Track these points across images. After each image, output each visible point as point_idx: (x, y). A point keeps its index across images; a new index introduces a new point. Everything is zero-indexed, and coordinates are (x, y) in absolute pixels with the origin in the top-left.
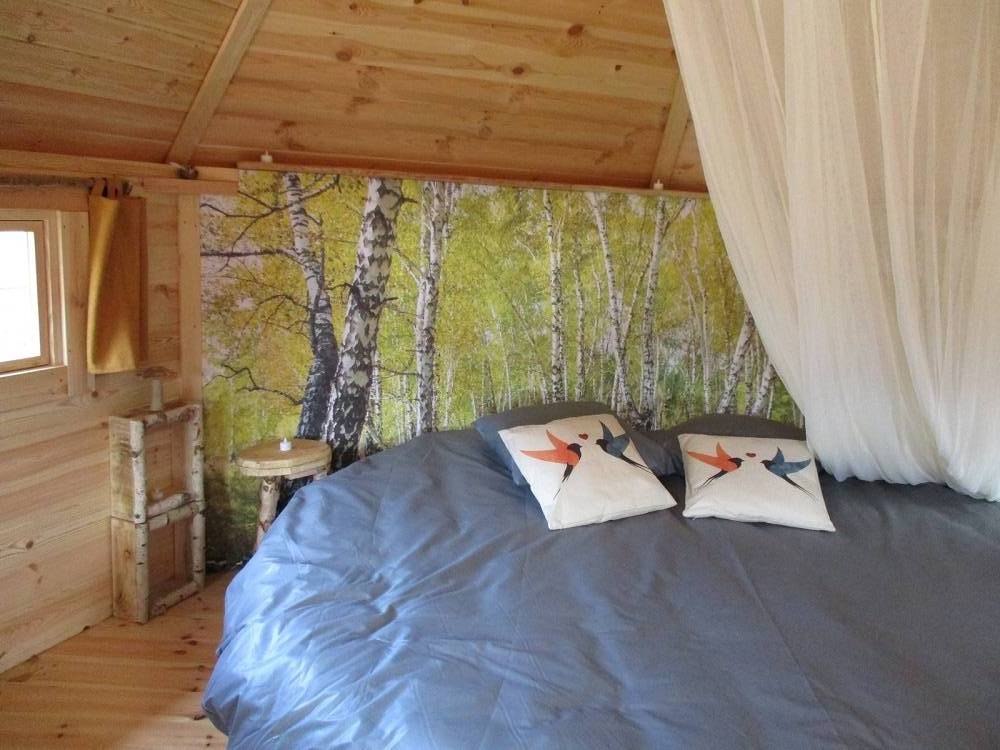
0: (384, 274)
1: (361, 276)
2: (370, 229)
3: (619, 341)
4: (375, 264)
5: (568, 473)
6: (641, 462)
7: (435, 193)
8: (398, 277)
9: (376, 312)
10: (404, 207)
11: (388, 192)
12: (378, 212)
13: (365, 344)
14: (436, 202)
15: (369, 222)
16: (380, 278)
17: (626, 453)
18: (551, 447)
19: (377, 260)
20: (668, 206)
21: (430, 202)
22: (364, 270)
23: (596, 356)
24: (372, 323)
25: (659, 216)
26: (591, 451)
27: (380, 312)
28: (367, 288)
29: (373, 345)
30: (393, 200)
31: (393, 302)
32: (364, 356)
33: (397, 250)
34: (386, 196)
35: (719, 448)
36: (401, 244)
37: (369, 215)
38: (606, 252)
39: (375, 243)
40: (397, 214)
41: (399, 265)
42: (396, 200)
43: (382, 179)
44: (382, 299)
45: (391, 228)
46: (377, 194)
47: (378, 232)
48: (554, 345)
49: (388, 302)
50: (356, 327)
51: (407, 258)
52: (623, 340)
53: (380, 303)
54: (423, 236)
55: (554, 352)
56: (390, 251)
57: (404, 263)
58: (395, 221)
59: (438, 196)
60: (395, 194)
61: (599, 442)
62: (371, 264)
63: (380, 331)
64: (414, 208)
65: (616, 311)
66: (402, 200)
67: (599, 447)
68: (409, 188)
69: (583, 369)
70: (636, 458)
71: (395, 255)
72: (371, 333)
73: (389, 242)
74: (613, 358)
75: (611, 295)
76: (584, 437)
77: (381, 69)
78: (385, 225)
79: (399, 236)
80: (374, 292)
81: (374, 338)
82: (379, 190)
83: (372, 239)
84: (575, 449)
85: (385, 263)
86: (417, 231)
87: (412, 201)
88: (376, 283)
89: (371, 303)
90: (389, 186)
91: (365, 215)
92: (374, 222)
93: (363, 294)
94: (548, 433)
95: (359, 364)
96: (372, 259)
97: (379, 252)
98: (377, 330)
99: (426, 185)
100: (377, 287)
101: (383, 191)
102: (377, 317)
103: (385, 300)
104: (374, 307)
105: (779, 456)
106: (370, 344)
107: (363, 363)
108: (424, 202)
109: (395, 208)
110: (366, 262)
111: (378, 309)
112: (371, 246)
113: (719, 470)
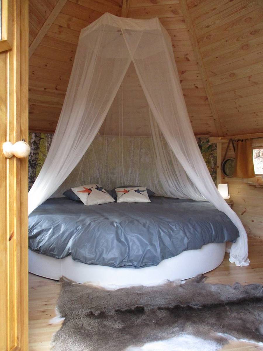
0: (37, 157)
1: (31, 158)
2: (33, 146)
3: (99, 174)
4: (34, 155)
5: (89, 194)
6: (106, 192)
7: (49, 137)
8: (41, 158)
9: (35, 167)
10: (41, 140)
11: (37, 136)
12: (35, 141)
13: (33, 176)
14: (50, 139)
15: (33, 144)
16: (36, 158)
17: (102, 190)
18: (85, 190)
19: (35, 154)
20: (109, 139)
21: (48, 139)
22: (32, 156)
23: (94, 178)
24: (34, 170)
25: (107, 142)
26: (94, 190)
27: (36, 167)
28: (33, 161)
29: (35, 176)
30: (38, 138)
31: (40, 165)
32: (32, 179)
33: (40, 151)
34: (37, 138)
35: (124, 189)
36: (41, 150)
37: (33, 142)
38: (94, 151)
39: (34, 149)
40: (40, 142)
41: (41, 155)
42: (39, 138)
43: (36, 133)
44: (37, 163)
45: (38, 145)
46: (34, 137)
47: (35, 146)
48: (83, 176)
49: (38, 165)
50: (30, 171)
51: (43, 154)
52: (100, 173)
53: (36, 165)
54: (47, 147)
55: (83, 177)
56: (38, 151)
57: (42, 155)
58: (39, 144)
59: (50, 138)
60: (39, 137)
61: (96, 188)
62: (33, 155)
63: (37, 172)
64: (44, 141)
65: (98, 166)
66: (41, 138)
67: (96, 189)
68: (42, 136)
69: (91, 182)
70: (104, 191)
71: (40, 153)
72: (34, 173)
73: (38, 149)
74: (98, 179)
75: (96, 162)
76: (92, 187)
77: (36, 105)
78: (37, 145)
79: (41, 147)
80: (34, 162)
81: (35, 174)
82: (35, 136)
83: (33, 148)
84: (90, 190)
85: (37, 154)
86: (45, 146)
87: (43, 139)
88: (35, 159)
89: (34, 165)
90: (37, 135)
91: (32, 142)
92: (34, 144)
93: (32, 162)
94: (83, 187)
95: (31, 181)
96: (34, 154)
97: (35, 152)
98: (36, 172)
99: (47, 135)
100: (35, 161)
101: (36, 136)
102: (36, 168)
103: (38, 164)
104: (35, 166)
105: (138, 190)
106: (34, 176)
107: (32, 181)
108: (46, 139)
109: (39, 140)
110: (32, 154)
111: (36, 166)
112: (33, 150)
113: (124, 193)
